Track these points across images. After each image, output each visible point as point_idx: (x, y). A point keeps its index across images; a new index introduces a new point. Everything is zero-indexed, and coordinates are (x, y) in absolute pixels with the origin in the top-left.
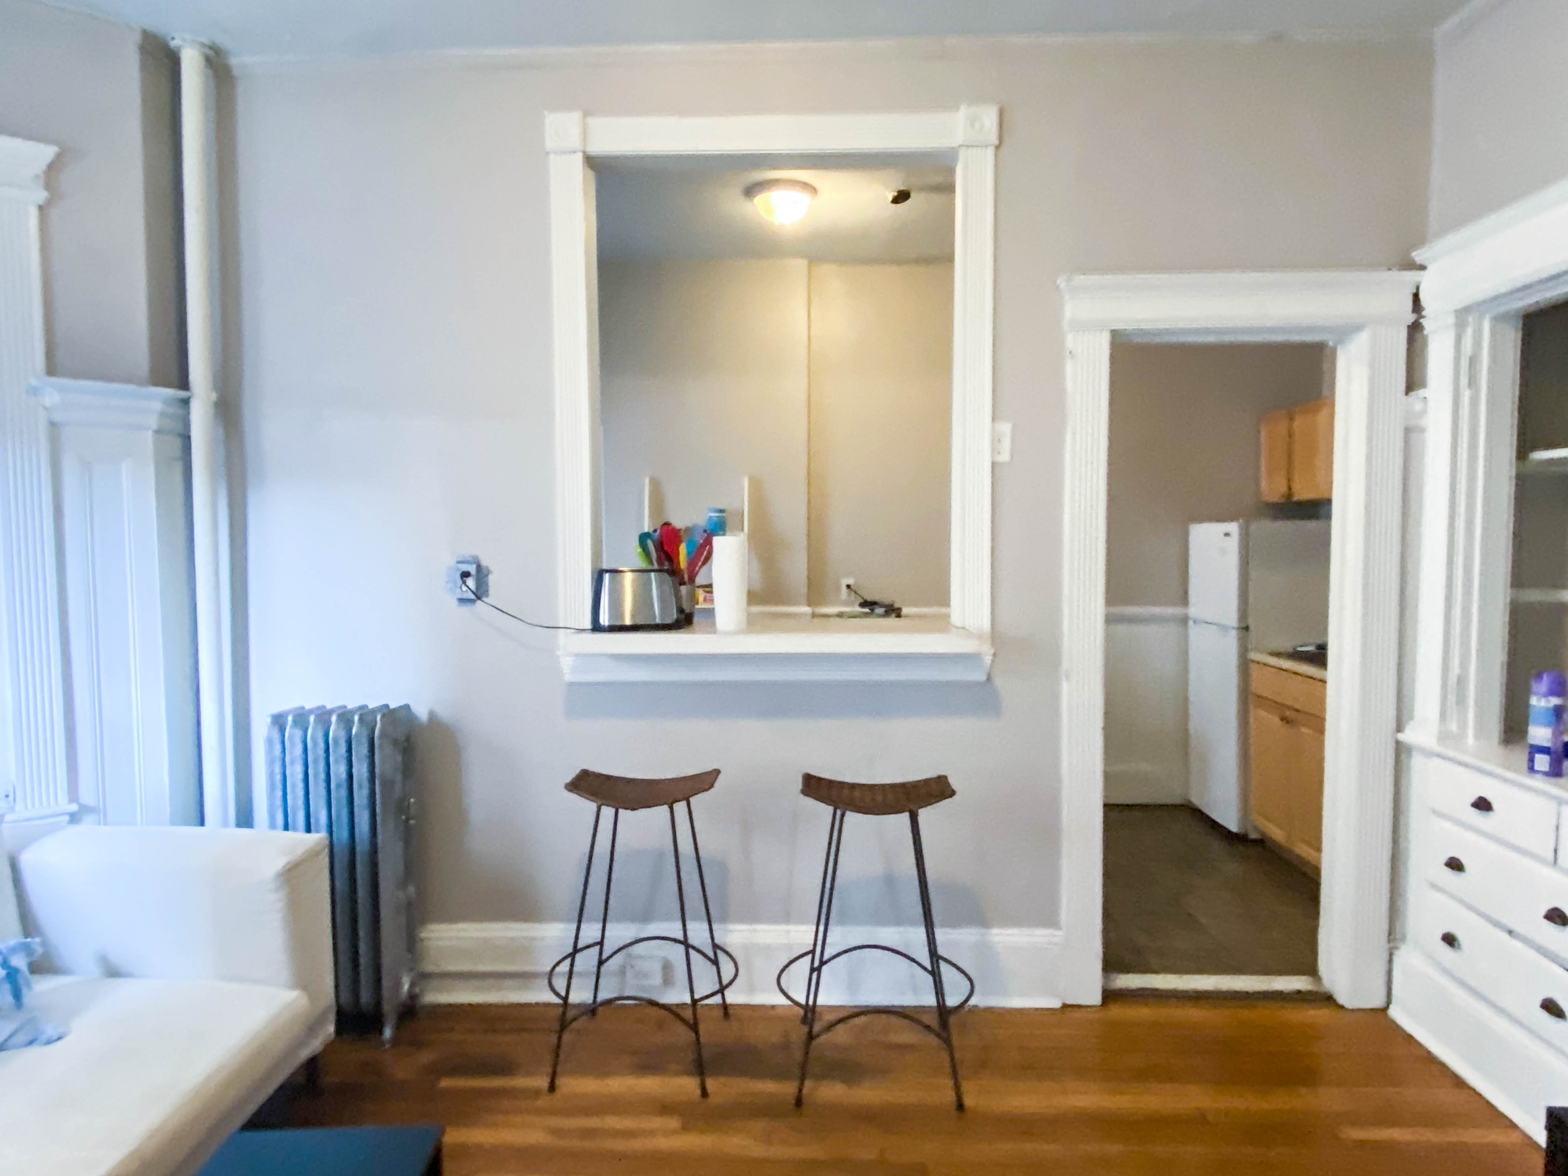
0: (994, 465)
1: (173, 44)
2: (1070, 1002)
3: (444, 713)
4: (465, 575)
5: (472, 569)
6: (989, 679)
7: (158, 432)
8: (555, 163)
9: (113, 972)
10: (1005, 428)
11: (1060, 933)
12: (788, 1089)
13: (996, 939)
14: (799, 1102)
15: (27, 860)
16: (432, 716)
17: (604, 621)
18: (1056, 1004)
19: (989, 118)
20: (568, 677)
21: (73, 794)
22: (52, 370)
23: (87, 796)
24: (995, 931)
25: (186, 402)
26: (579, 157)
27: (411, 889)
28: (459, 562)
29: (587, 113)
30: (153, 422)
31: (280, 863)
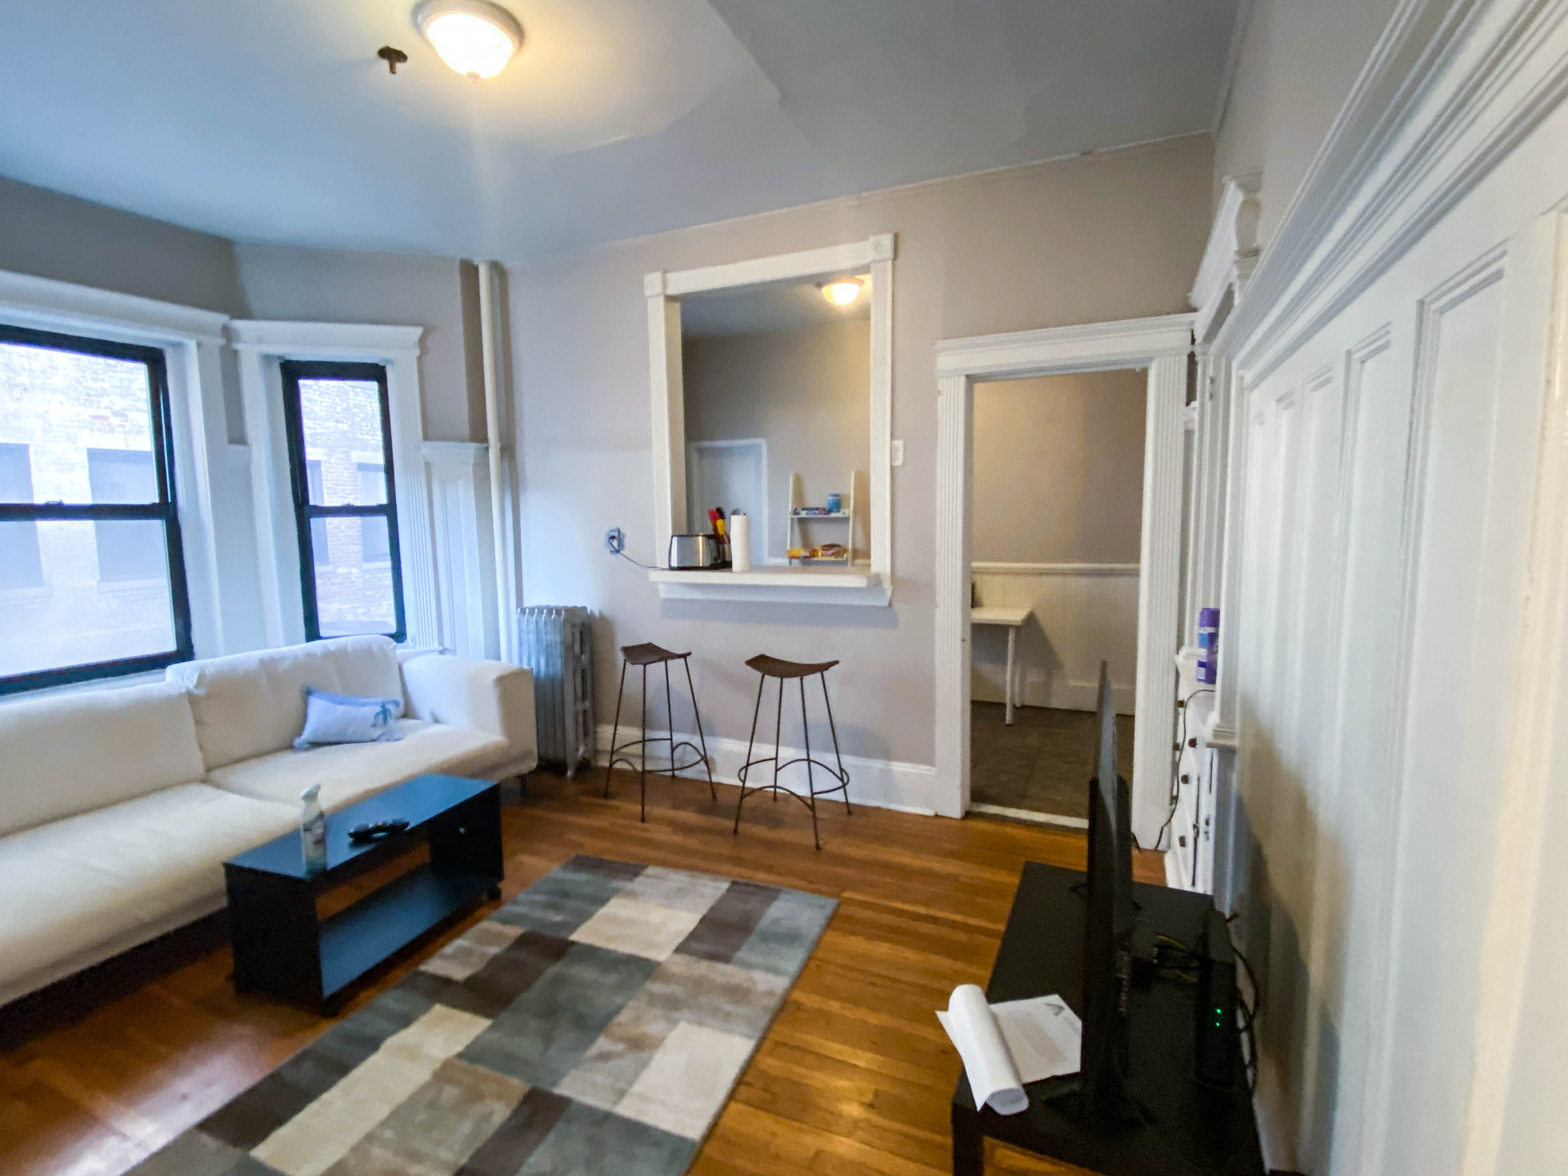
0: (892, 468)
1: (476, 263)
2: (939, 814)
3: (606, 613)
4: (613, 538)
5: (616, 534)
6: (890, 605)
7: (474, 465)
8: (650, 302)
9: (436, 721)
10: (899, 443)
11: (934, 769)
12: (731, 824)
13: (894, 768)
14: (735, 831)
15: (406, 666)
16: (600, 612)
17: (674, 564)
18: (930, 813)
19: (887, 240)
20: (663, 595)
21: (441, 643)
22: (426, 437)
23: (448, 644)
24: (895, 763)
25: (487, 449)
26: (662, 298)
27: (587, 704)
28: (611, 531)
29: (665, 272)
30: (471, 460)
31: (494, 676)
